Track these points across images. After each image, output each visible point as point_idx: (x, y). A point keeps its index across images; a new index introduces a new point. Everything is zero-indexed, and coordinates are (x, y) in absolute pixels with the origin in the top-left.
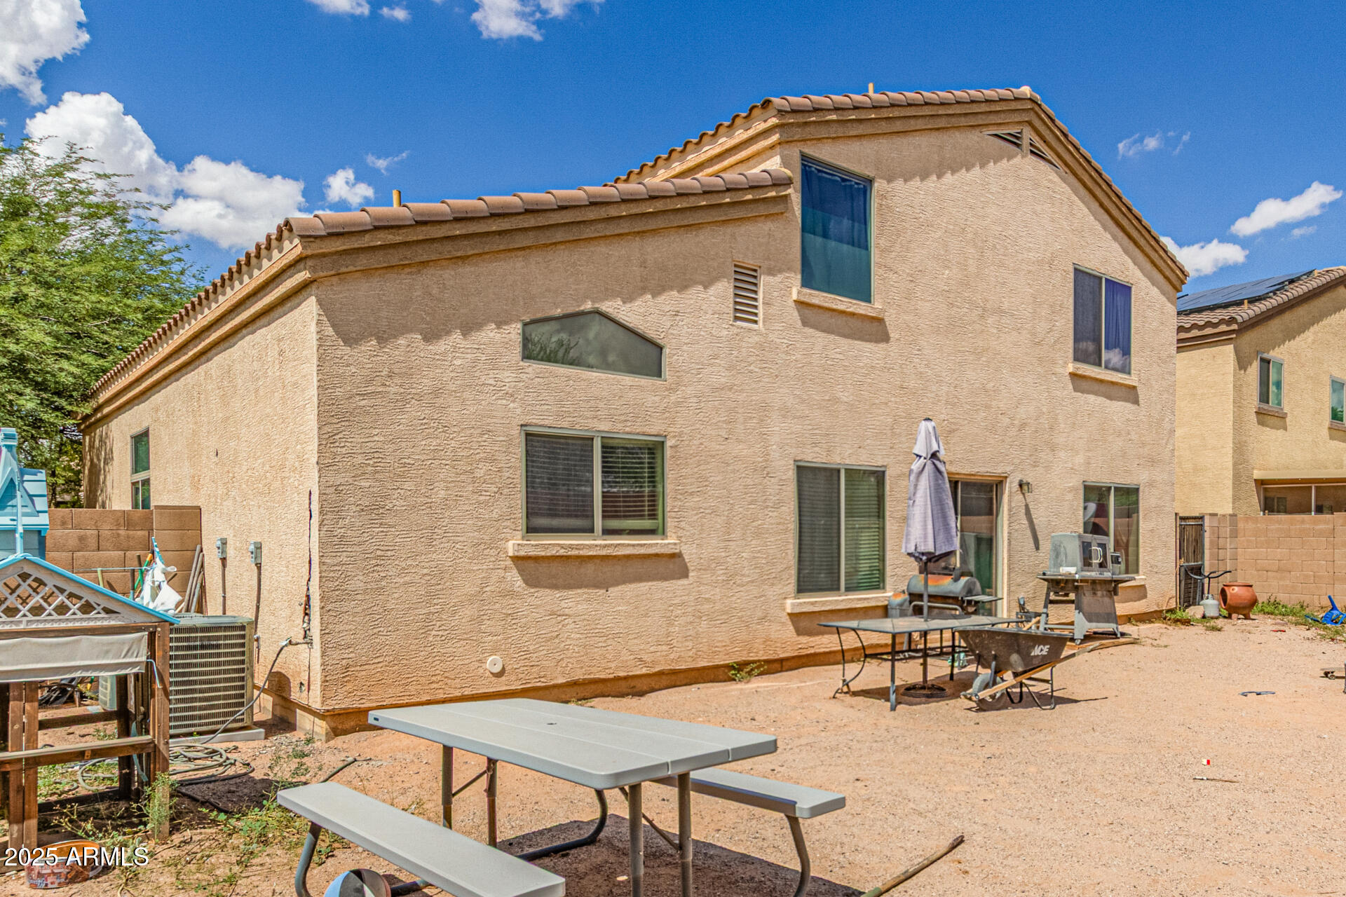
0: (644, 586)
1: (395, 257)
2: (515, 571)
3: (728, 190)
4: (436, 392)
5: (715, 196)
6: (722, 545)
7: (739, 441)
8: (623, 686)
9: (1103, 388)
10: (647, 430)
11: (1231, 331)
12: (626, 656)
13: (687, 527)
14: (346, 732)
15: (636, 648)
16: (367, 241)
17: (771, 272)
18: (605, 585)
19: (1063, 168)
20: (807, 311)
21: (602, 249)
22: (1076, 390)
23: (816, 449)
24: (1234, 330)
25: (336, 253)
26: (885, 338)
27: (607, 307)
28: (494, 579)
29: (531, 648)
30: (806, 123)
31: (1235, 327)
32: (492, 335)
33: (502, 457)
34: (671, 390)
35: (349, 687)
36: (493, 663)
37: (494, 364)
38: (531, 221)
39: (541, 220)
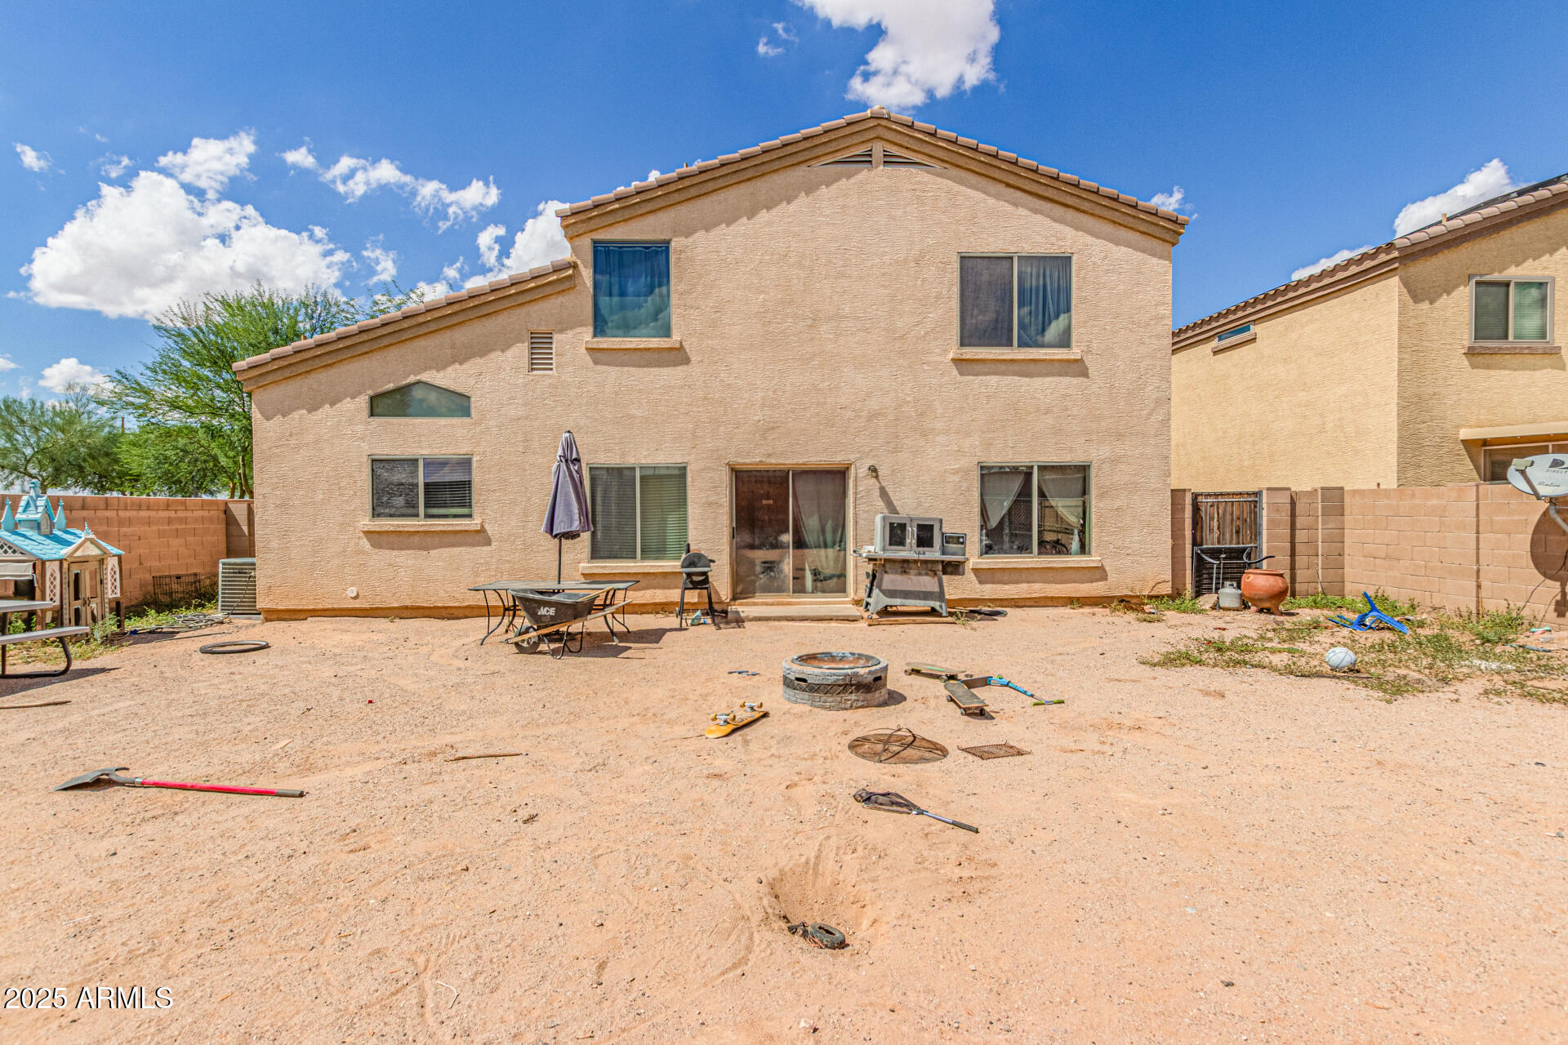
0: (456, 550)
1: (287, 373)
2: (365, 540)
3: (512, 285)
4: (317, 442)
5: (503, 290)
6: (520, 524)
7: (535, 453)
8: (444, 613)
9: (1016, 367)
10: (458, 451)
11: (1392, 259)
12: (442, 593)
13: (490, 513)
14: (271, 620)
15: (449, 590)
16: (270, 367)
17: (561, 331)
18: (427, 548)
19: (938, 166)
20: (599, 355)
21: (421, 343)
22: (961, 374)
23: (609, 454)
24: (1395, 258)
25: (257, 376)
26: (686, 361)
27: (425, 377)
28: (352, 543)
29: (376, 585)
30: (590, 218)
31: (1396, 254)
32: (348, 406)
33: (356, 474)
34: (476, 424)
35: (271, 597)
36: (352, 591)
37: (351, 422)
38: (365, 337)
39: (372, 335)
